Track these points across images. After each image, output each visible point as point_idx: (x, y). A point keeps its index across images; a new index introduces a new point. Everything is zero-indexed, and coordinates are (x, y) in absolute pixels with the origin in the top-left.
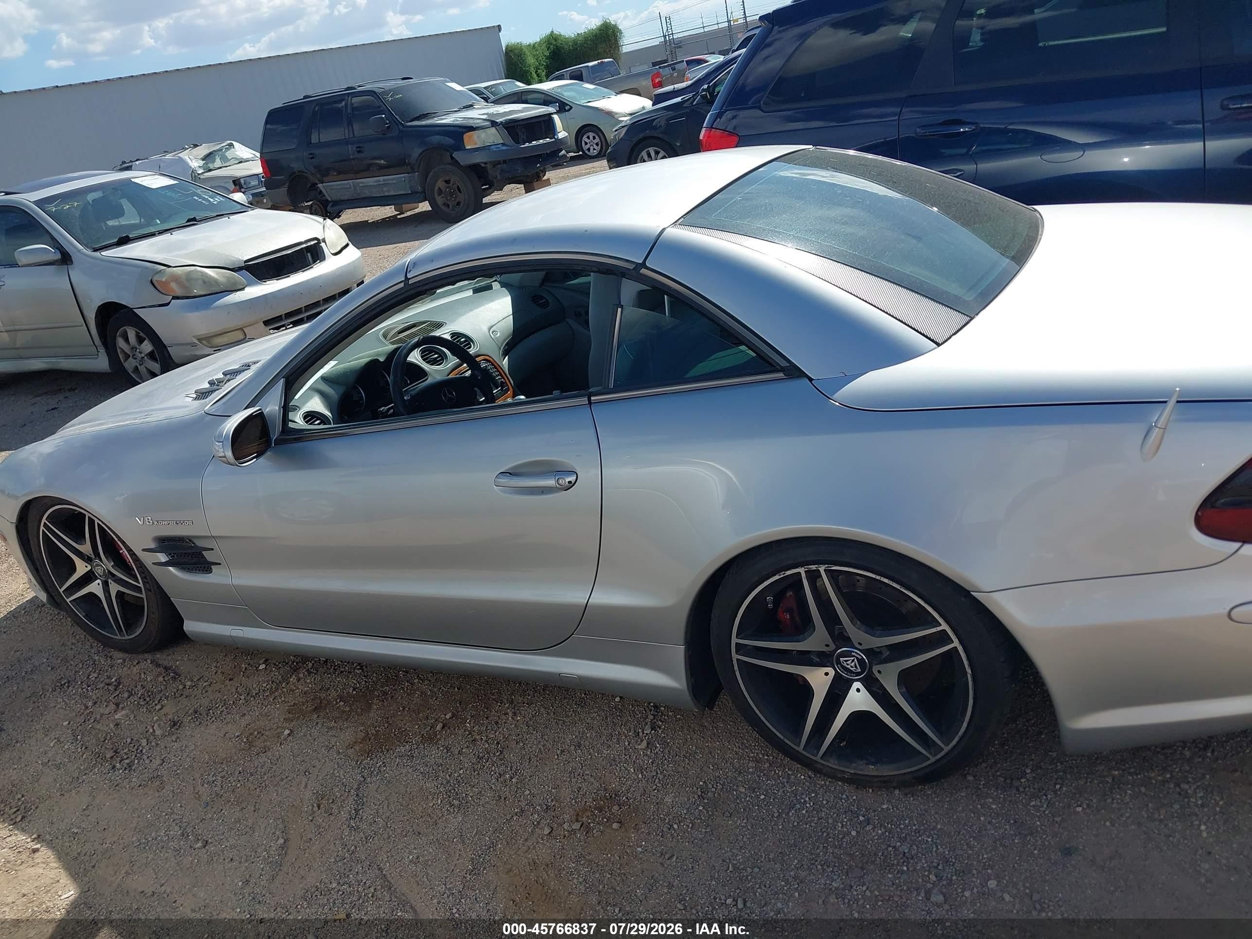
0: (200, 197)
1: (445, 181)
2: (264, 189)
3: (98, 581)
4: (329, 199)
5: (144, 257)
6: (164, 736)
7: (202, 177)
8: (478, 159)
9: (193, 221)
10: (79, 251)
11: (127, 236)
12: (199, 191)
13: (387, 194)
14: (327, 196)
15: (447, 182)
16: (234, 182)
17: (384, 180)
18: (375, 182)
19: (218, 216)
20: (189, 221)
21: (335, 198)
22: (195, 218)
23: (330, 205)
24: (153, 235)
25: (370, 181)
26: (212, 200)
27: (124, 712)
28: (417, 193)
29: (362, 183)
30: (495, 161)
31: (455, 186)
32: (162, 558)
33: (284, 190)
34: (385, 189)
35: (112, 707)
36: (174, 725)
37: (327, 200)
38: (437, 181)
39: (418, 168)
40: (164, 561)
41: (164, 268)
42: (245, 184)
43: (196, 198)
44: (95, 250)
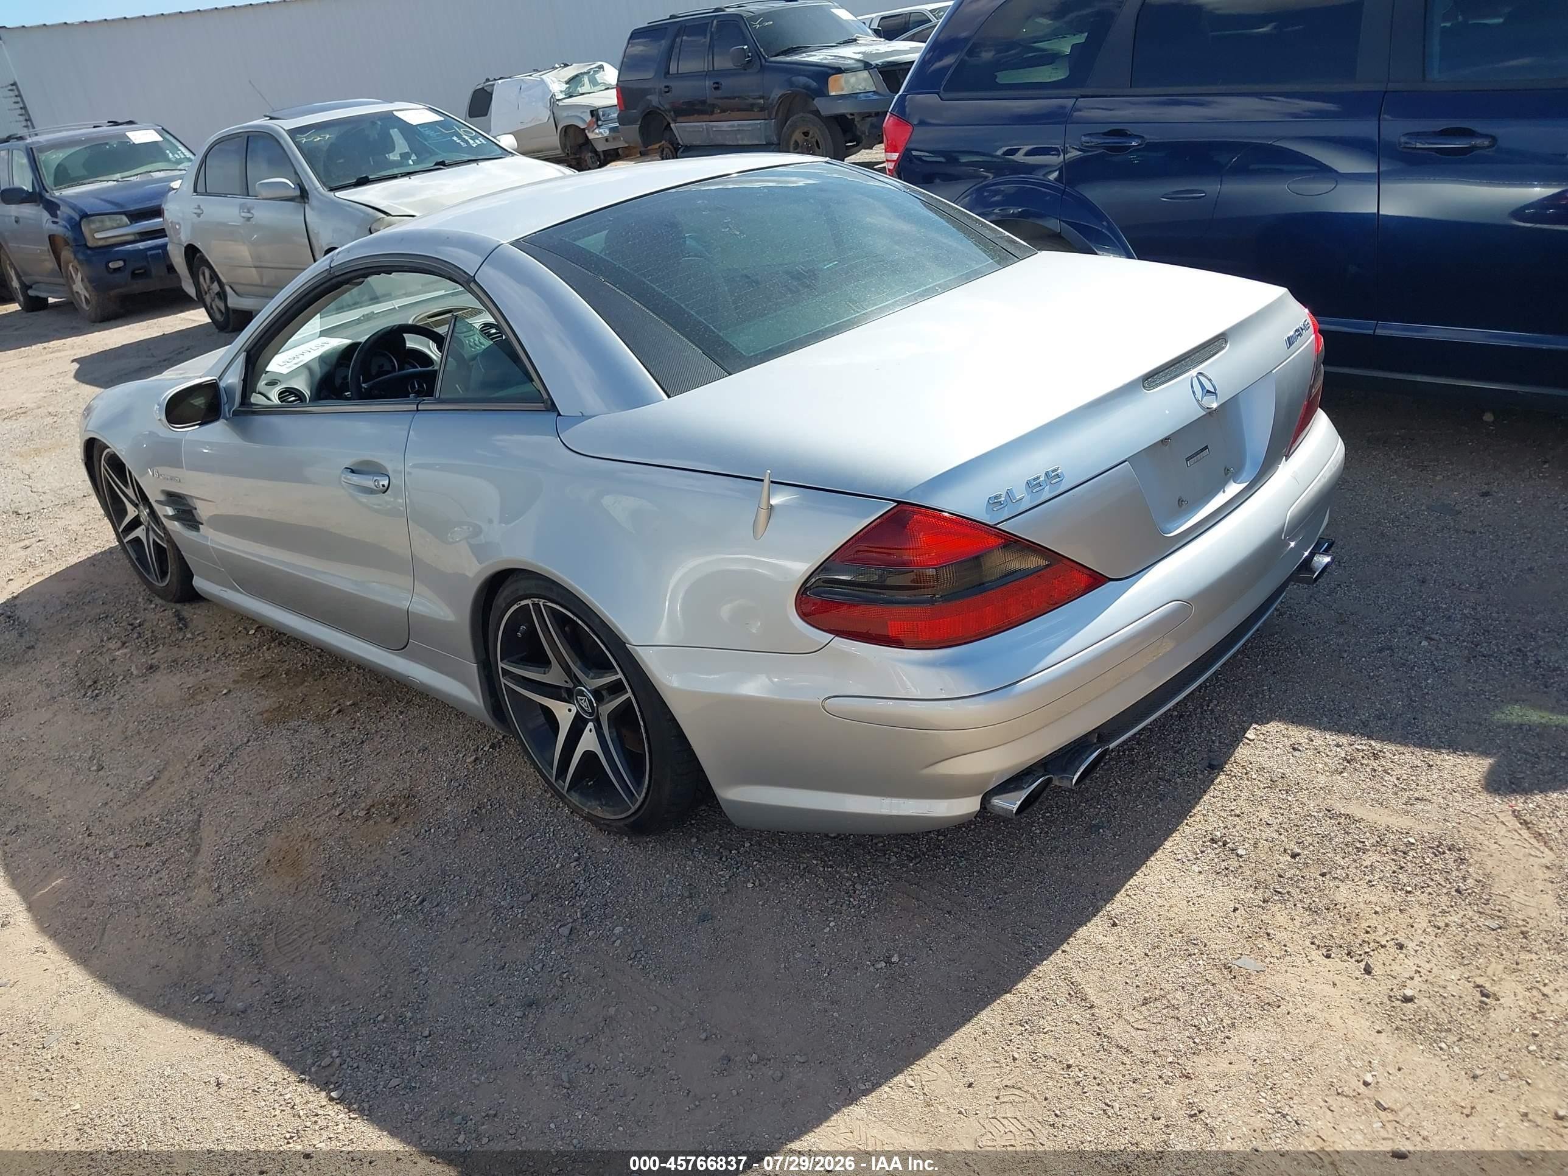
0: (460, 137)
1: (804, 133)
2: (617, 124)
3: (143, 527)
4: (681, 143)
5: (370, 201)
6: (138, 677)
7: (560, 104)
8: (843, 109)
9: (442, 165)
10: (316, 189)
11: (367, 177)
12: (461, 132)
13: (740, 143)
14: (679, 139)
15: (806, 134)
16: (592, 112)
17: (739, 125)
18: (730, 126)
19: (469, 161)
20: (437, 164)
21: (687, 142)
22: (443, 162)
23: (681, 150)
24: (394, 177)
25: (725, 125)
26: (471, 142)
27: (126, 651)
28: (773, 144)
29: (716, 127)
30: (866, 113)
31: (814, 140)
32: (170, 511)
33: (636, 127)
34: (739, 136)
35: (119, 644)
36: (151, 668)
37: (678, 144)
38: (793, 132)
39: (777, 114)
40: (171, 514)
41: (383, 215)
42: (603, 115)
43: (455, 138)
44: (332, 190)
